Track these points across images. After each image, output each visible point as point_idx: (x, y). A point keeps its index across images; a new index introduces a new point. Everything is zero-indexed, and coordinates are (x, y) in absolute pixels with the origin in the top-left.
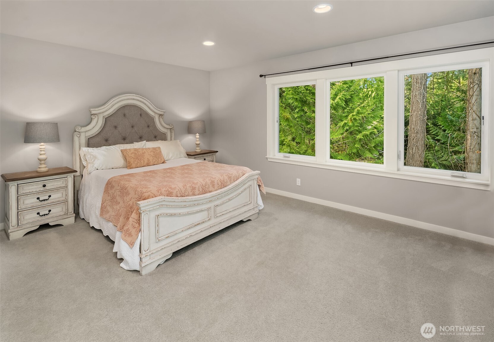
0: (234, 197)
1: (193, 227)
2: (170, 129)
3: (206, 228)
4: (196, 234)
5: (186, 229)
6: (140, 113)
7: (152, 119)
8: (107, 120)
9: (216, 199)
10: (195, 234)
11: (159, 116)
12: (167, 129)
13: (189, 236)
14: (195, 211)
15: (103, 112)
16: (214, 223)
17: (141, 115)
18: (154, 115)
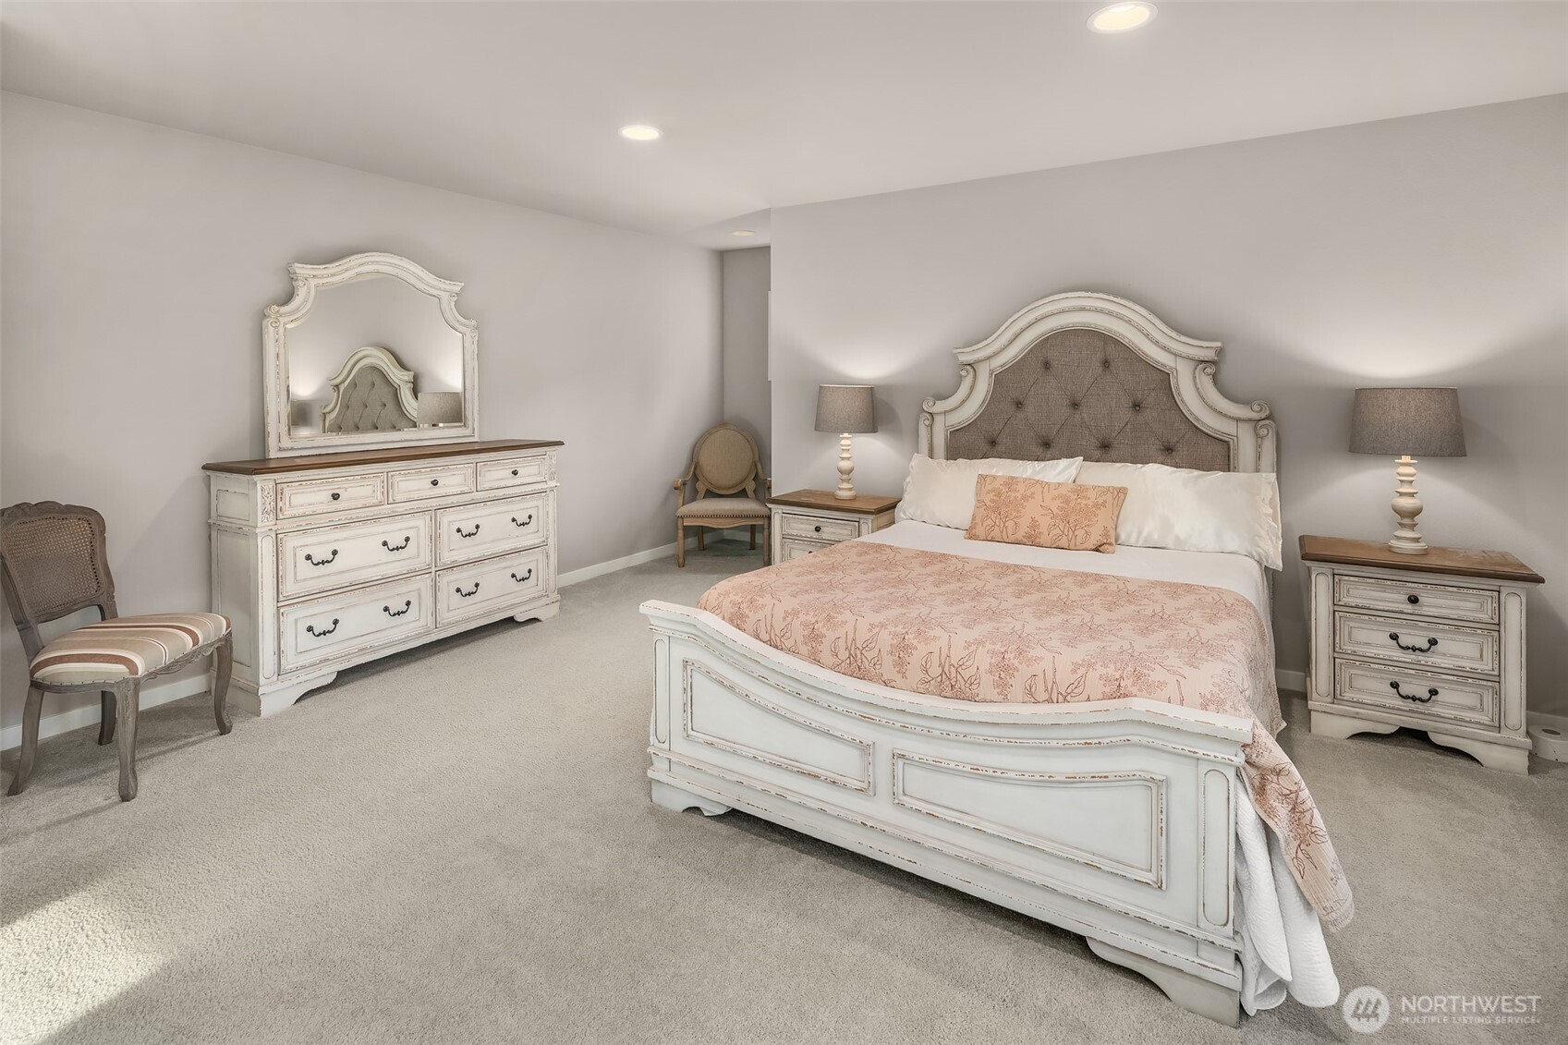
0: (1012, 775)
1: (791, 771)
2: (1253, 424)
3: (843, 813)
4: (800, 805)
5: (767, 761)
6: (1100, 356)
7: (1164, 379)
8: (1000, 380)
9: (898, 725)
10: (797, 800)
11: (1193, 368)
12: (1238, 420)
13: (773, 793)
14: (802, 720)
15: (989, 358)
16: (890, 825)
17: (1106, 364)
18: (1173, 365)
